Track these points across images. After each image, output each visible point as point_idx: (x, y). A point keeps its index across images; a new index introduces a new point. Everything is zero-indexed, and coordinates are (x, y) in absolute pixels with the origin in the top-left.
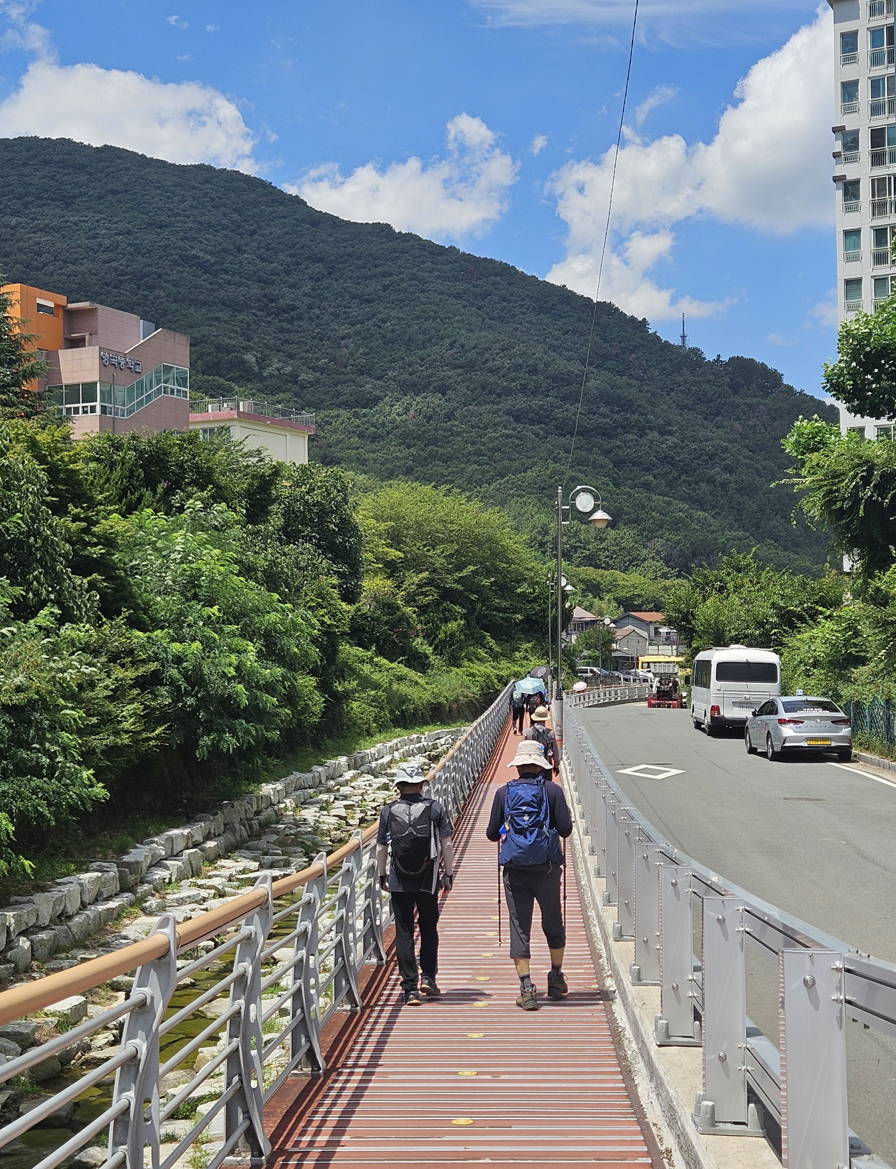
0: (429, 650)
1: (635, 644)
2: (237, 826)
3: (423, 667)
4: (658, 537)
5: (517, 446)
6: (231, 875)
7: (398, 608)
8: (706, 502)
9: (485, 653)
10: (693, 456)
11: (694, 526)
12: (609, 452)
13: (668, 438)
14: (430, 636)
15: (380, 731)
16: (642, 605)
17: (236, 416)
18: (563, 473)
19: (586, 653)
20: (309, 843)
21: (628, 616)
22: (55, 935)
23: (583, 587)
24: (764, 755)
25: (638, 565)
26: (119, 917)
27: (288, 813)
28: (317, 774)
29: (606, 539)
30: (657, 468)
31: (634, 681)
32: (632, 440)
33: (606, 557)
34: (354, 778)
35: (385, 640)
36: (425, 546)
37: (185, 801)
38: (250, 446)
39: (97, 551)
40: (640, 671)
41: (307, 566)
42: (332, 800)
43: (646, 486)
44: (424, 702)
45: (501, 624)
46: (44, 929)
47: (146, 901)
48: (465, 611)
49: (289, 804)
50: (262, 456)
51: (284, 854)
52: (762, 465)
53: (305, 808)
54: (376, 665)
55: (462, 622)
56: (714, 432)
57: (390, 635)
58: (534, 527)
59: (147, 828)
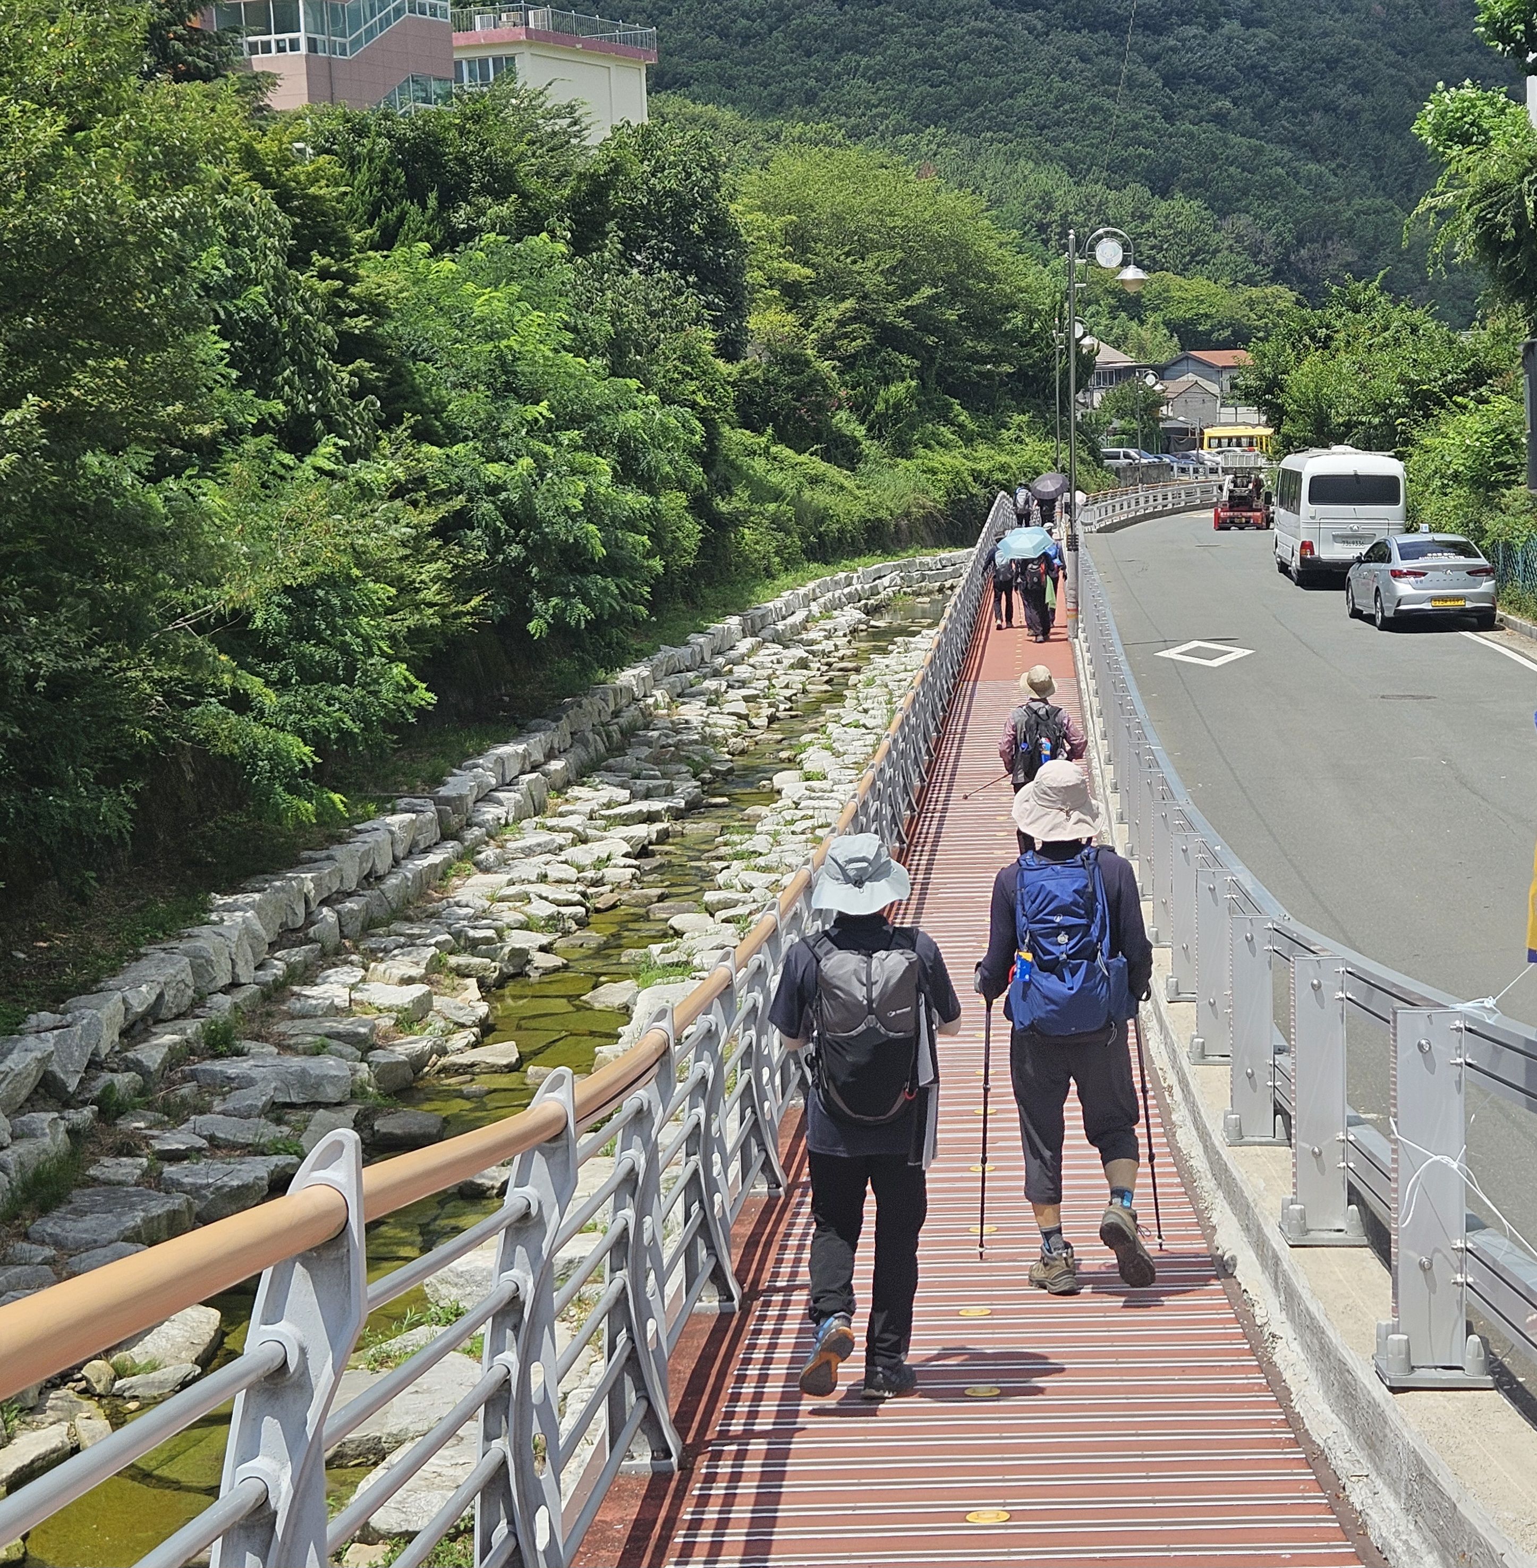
0: (860, 431)
1: (1199, 405)
2: (590, 736)
3: (851, 460)
4: (1240, 211)
5: (997, 49)
6: (592, 811)
7: (807, 363)
8: (1321, 146)
9: (953, 433)
10: (1300, 64)
11: (1300, 190)
12: (1156, 58)
13: (1256, 31)
14: (861, 408)
15: (787, 569)
16: (1209, 333)
17: (523, 37)
18: (1075, 99)
19: (1117, 424)
20: (697, 758)
21: (1187, 358)
22: (367, 904)
23: (1113, 302)
24: (1370, 619)
25: (1205, 262)
26: (444, 876)
27: (661, 712)
28: (697, 649)
29: (1152, 216)
30: (1238, 86)
31: (1196, 471)
32: (1195, 37)
33: (1152, 248)
34: (753, 651)
35: (787, 418)
36: (848, 254)
37: (507, 699)
38: (556, 98)
39: (359, 324)
40: (1205, 453)
41: (663, 310)
42: (723, 689)
43: (1220, 118)
44: (856, 519)
45: (978, 383)
46: (350, 895)
47: (479, 853)
48: (917, 363)
49: (660, 698)
50: (576, 115)
51: (664, 776)
52: (1417, 79)
53: (683, 703)
54: (775, 459)
55: (914, 383)
56: (1336, 21)
57: (796, 408)
58: (1029, 198)
59: (462, 745)
